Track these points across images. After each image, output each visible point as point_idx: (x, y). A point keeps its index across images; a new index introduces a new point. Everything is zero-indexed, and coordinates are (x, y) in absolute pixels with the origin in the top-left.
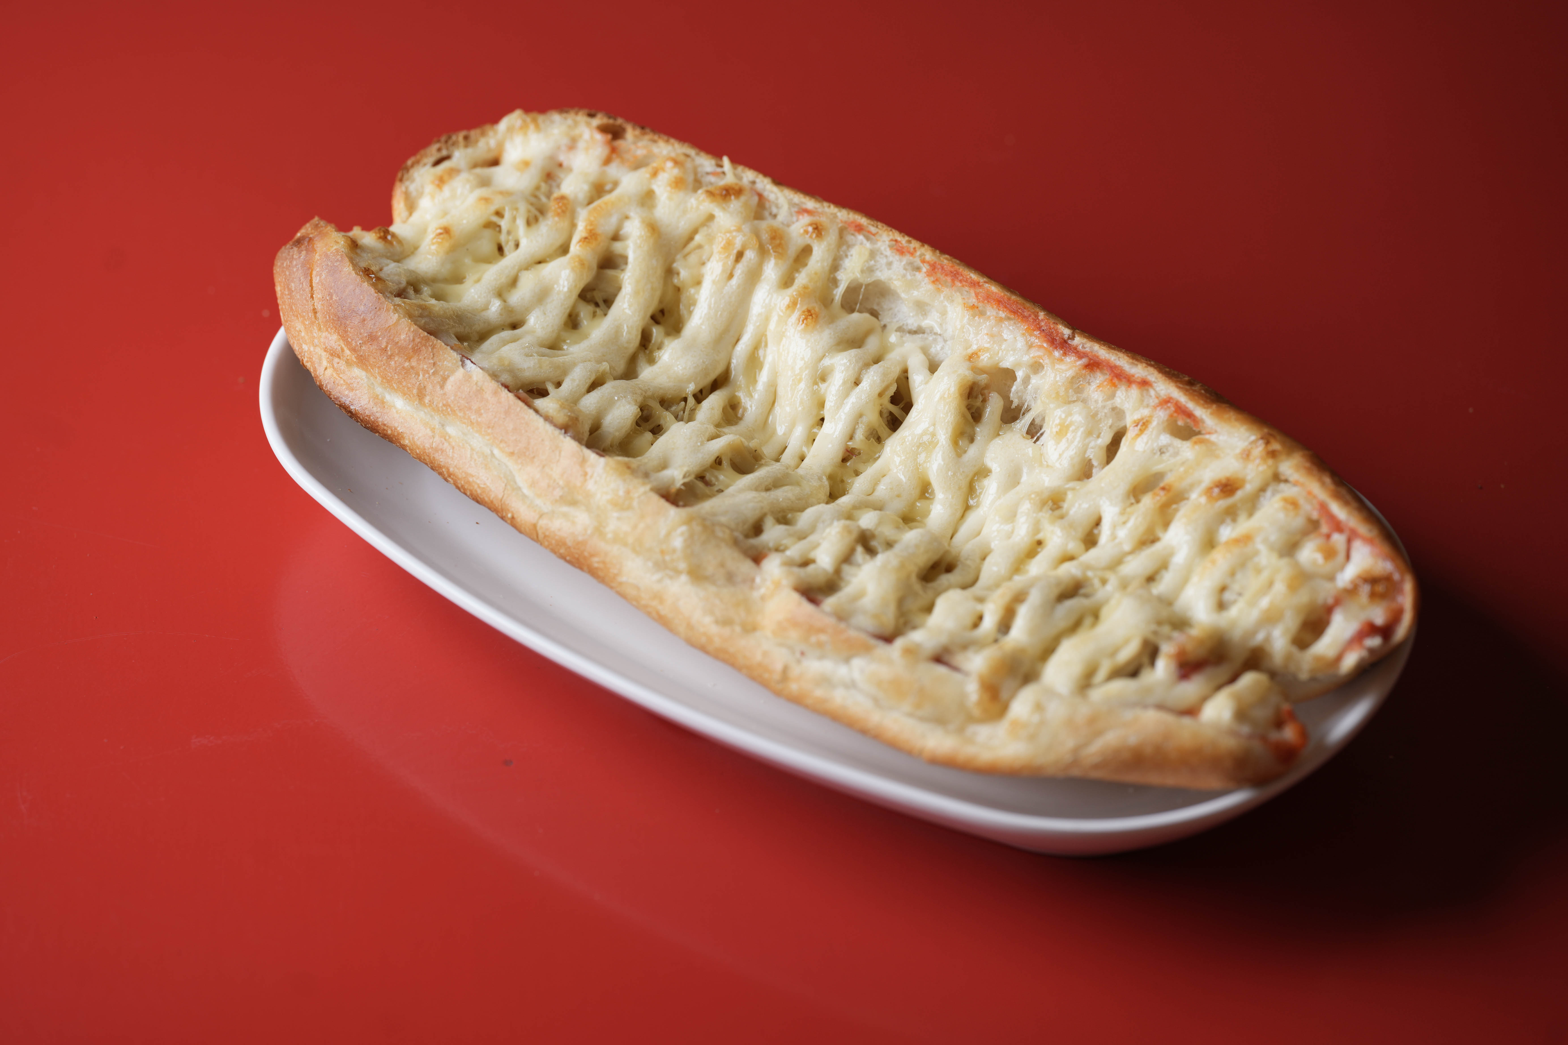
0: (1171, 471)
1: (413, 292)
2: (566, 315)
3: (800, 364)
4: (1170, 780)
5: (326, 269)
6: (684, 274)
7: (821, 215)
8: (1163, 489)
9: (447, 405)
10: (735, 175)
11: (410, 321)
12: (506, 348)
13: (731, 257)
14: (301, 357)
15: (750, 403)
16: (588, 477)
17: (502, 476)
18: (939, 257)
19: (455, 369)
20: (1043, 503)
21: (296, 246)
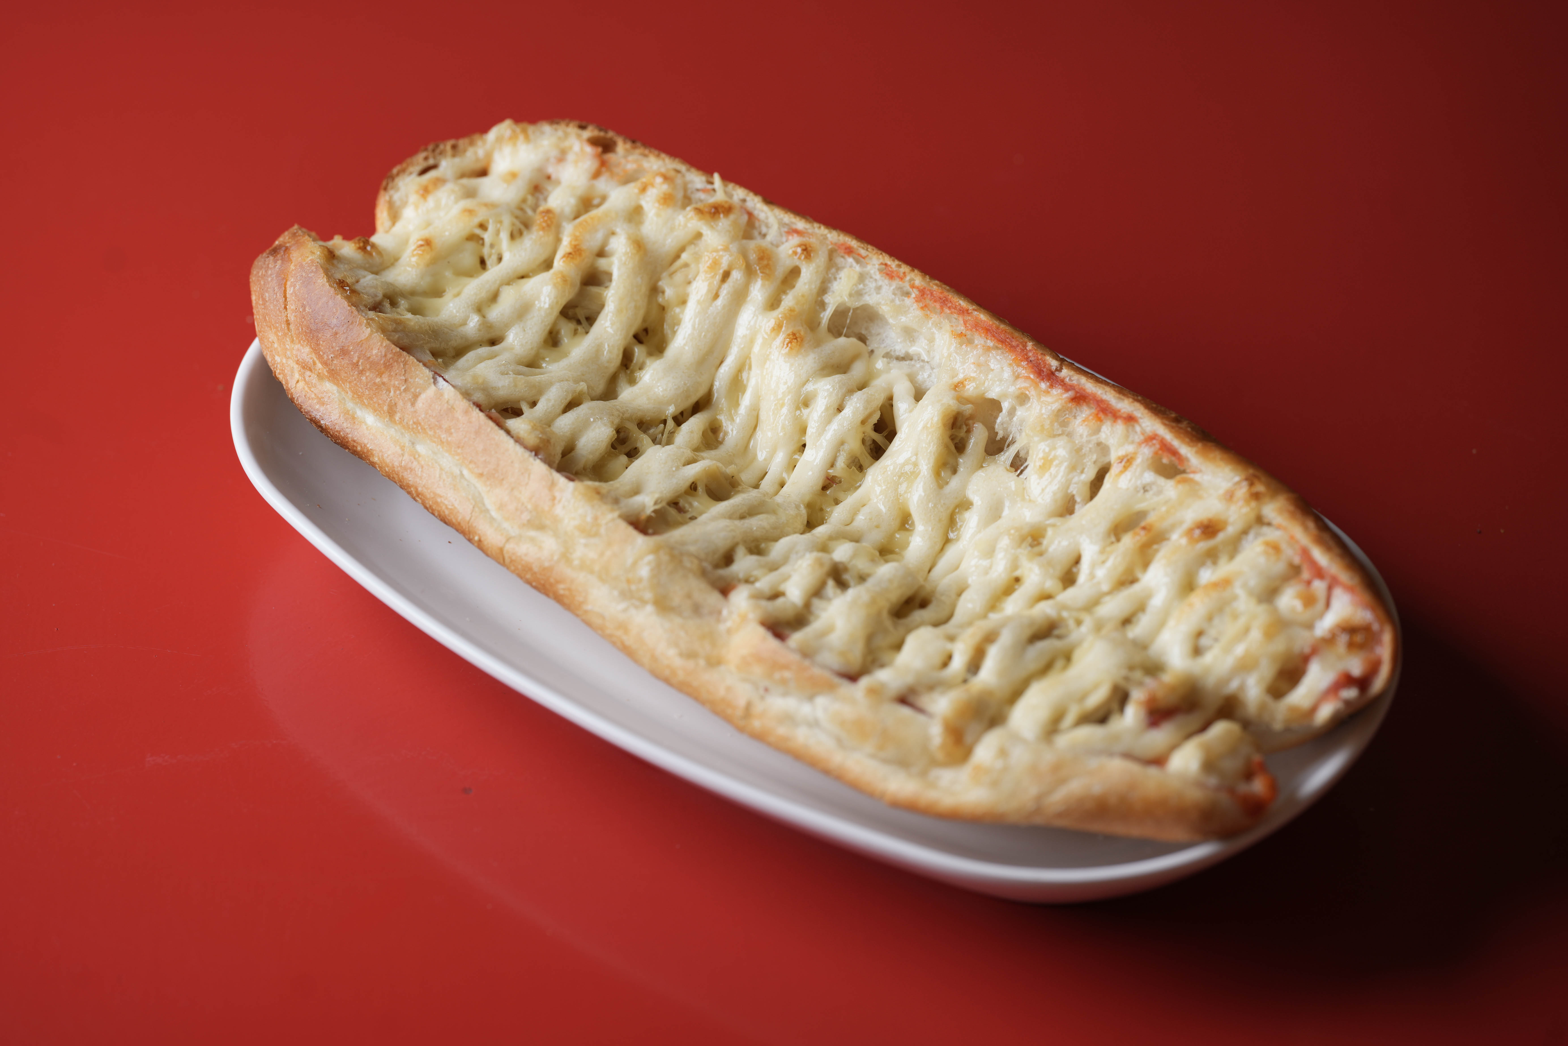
0: (1154, 509)
1: (389, 305)
2: (546, 332)
3: (783, 388)
4: (1136, 831)
5: (300, 280)
6: (669, 292)
7: (811, 236)
8: (1144, 528)
9: (417, 423)
10: (726, 192)
11: (382, 335)
12: (482, 365)
13: (717, 277)
14: (274, 369)
15: (732, 427)
16: (556, 502)
17: (470, 497)
18: (929, 282)
19: (427, 387)
20: (1023, 539)
21: (272, 255)
